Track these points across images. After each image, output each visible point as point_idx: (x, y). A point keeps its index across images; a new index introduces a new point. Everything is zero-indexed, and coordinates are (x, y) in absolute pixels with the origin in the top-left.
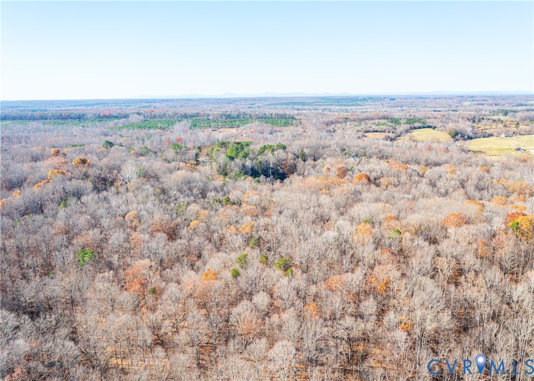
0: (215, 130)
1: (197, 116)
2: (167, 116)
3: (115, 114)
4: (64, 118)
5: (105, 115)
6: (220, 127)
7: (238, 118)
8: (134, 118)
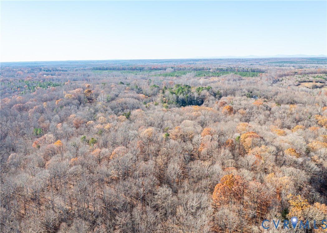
0: (207, 78)
1: (203, 70)
2: (186, 69)
3: (159, 68)
4: (133, 69)
5: (154, 68)
6: (211, 76)
7: (227, 71)
8: (169, 70)
